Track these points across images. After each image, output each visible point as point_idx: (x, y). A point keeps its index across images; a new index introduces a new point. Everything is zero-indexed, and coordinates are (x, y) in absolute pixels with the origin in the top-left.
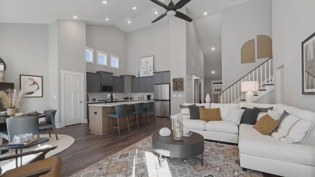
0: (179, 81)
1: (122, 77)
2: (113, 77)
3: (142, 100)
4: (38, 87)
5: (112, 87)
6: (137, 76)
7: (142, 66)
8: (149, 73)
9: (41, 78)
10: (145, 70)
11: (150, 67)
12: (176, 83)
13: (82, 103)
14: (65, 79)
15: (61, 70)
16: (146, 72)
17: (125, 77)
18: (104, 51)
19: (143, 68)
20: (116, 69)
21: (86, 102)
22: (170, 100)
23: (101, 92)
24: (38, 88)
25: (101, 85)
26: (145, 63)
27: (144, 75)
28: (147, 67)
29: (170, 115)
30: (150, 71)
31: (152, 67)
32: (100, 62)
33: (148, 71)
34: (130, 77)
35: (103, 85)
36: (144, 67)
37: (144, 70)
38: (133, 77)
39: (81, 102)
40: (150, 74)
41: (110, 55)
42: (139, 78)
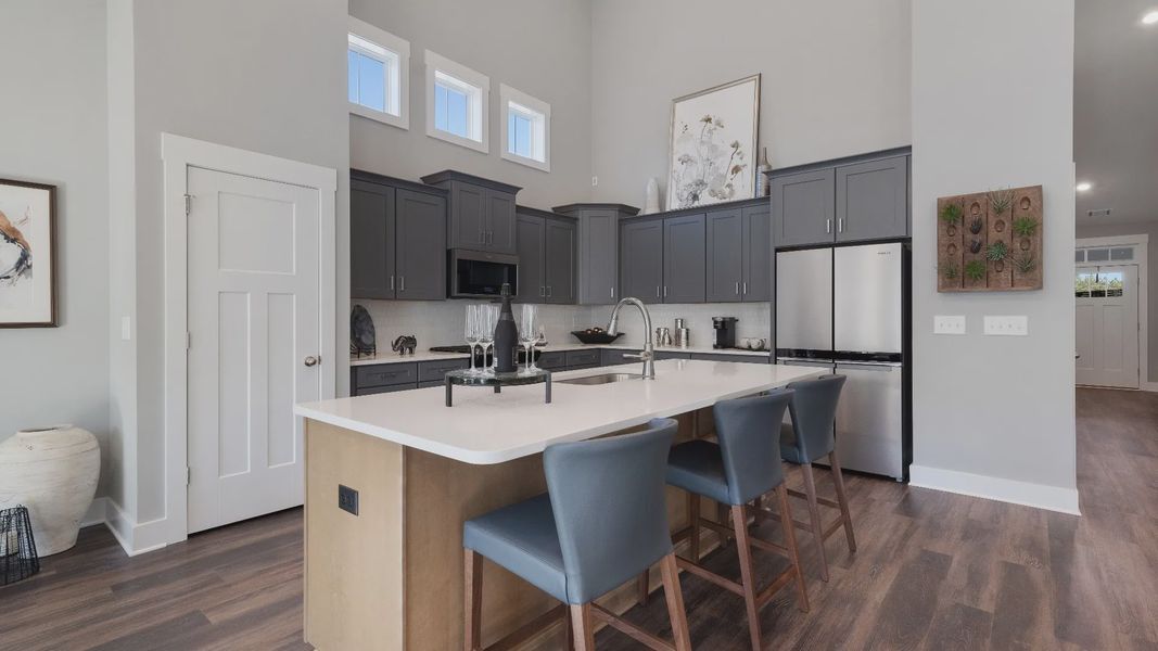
0: (999, 211)
1: (566, 216)
2: (520, 209)
3: (684, 349)
4: (24, 257)
5: (512, 268)
6: (651, 209)
7: (680, 149)
8: (729, 186)
9: (46, 193)
10: (700, 166)
11: (736, 145)
12: (975, 232)
13: (319, 370)
14: (188, 199)
15: (163, 134)
16: (709, 180)
17: (582, 215)
18: (467, 59)
19: (685, 160)
20: (530, 168)
21: (347, 362)
22: (905, 357)
23: (449, 295)
24: (23, 263)
25: (449, 253)
26: (697, 128)
27: (695, 197)
28: (713, 148)
29: (908, 459)
30: (736, 170)
31: (748, 148)
32: (443, 122)
33: (723, 171)
34: (613, 215)
35: (457, 256)
36: (693, 154)
37: (695, 173)
38: (627, 213)
39: (311, 364)
40: (732, 193)
41: (504, 89)
42: (663, 215)
